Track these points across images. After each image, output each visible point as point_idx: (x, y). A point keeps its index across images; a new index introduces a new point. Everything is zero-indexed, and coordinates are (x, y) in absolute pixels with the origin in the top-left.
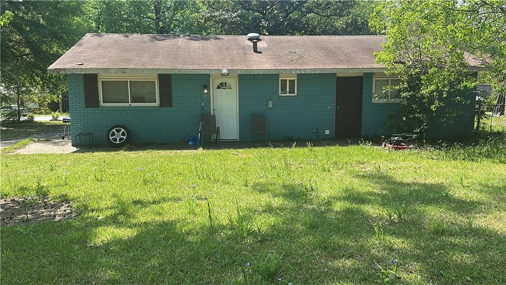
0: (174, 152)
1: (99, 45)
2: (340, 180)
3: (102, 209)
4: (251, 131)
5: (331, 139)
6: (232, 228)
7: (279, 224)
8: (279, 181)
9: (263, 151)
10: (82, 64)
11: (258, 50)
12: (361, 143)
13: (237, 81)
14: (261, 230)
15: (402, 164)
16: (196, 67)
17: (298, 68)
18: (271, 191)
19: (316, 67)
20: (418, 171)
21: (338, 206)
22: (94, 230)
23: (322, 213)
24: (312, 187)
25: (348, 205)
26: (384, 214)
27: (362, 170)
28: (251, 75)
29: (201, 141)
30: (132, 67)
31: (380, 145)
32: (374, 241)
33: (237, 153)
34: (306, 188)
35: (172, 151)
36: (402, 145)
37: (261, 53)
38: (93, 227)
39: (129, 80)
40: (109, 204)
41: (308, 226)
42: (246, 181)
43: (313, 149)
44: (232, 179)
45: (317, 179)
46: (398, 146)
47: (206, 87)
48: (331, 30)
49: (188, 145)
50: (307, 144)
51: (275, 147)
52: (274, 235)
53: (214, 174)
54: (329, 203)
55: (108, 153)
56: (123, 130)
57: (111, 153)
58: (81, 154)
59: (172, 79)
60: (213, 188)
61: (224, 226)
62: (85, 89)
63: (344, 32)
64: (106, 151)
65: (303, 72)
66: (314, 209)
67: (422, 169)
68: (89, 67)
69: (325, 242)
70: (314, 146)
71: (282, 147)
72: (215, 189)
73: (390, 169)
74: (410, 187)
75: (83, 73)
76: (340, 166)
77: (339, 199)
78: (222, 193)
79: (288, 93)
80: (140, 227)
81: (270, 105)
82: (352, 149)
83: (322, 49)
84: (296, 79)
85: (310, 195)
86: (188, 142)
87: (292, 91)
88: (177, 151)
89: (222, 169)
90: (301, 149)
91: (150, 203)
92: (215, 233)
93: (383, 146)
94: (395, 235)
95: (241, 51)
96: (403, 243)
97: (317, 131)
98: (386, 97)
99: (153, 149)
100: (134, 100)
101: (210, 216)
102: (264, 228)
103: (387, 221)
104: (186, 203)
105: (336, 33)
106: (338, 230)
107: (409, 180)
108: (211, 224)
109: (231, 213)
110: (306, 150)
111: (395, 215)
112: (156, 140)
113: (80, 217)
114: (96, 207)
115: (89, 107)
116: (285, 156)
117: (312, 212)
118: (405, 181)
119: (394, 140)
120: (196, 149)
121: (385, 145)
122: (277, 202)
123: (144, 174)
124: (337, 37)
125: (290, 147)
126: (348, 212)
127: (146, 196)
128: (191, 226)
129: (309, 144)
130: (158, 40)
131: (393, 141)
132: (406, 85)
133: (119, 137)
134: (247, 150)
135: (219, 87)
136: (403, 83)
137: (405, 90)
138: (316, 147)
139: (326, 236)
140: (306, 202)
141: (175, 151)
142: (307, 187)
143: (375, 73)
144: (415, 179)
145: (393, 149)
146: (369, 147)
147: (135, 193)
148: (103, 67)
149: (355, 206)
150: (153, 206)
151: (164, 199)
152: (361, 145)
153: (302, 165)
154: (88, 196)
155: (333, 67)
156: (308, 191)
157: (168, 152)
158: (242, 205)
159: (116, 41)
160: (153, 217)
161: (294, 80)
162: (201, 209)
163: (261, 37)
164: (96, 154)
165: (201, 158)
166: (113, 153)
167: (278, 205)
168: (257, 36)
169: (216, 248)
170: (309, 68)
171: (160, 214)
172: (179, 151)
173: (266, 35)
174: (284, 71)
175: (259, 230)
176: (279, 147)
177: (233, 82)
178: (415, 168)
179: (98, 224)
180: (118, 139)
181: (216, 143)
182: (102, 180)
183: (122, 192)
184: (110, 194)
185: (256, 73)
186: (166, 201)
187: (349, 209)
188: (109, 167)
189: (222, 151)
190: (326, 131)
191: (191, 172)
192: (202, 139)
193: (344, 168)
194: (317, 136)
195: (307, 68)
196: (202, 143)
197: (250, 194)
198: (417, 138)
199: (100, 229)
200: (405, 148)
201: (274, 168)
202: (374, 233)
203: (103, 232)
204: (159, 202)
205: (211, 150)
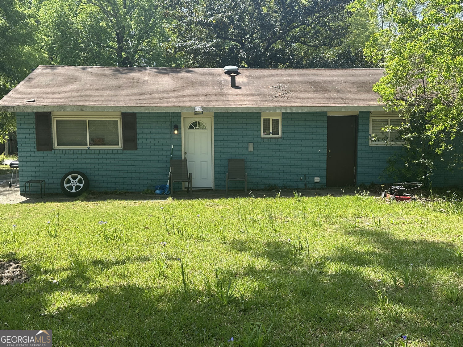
0: (138, 202)
1: (53, 79)
2: (334, 236)
3: (57, 271)
4: (228, 178)
5: (322, 188)
6: (210, 294)
7: (264, 289)
8: (263, 238)
9: (242, 202)
10: (34, 101)
11: (237, 85)
12: (357, 193)
13: (213, 120)
14: (244, 297)
15: (405, 218)
16: (165, 105)
17: (283, 105)
18: (253, 249)
19: (304, 105)
20: (425, 227)
21: (333, 268)
22: (49, 295)
23: (314, 276)
24: (301, 246)
25: (345, 267)
26: (388, 278)
27: (360, 224)
28: (228, 113)
29: (170, 190)
30: (91, 104)
31: (379, 194)
32: (378, 310)
33: (212, 204)
34: (294, 247)
35: (137, 201)
36: (405, 196)
37: (239, 88)
38: (47, 292)
39: (87, 120)
40: (65, 264)
41: (299, 292)
42: (225, 238)
43: (302, 199)
44: (207, 235)
45: (307, 236)
46: (400, 196)
47: (177, 127)
48: (319, 61)
49: (156, 194)
50: (294, 193)
51: (256, 197)
52: (259, 303)
53: (186, 230)
54: (321, 265)
55: (62, 204)
56: (79, 177)
57: (65, 203)
58: (31, 205)
59: (138, 117)
60: (186, 245)
61: (200, 292)
62: (37, 129)
63: (335, 65)
64: (60, 201)
65: (289, 111)
66: (305, 272)
67: (430, 225)
68: (42, 104)
69: (320, 312)
70: (302, 195)
71: (265, 197)
72: (188, 246)
73: (393, 224)
74: (416, 246)
75: (35, 111)
76: (334, 220)
77: (334, 260)
78: (197, 252)
79: (271, 135)
80: (102, 292)
81: (251, 148)
82: (347, 199)
83: (310, 83)
84: (280, 118)
85: (300, 254)
86: (155, 191)
87: (276, 132)
88: (143, 201)
89: (195, 223)
90: (287, 199)
91: (113, 264)
92: (190, 300)
93: (383, 196)
94: (402, 303)
95: (217, 86)
96: (411, 313)
97: (305, 178)
98: (386, 138)
99: (115, 198)
100: (94, 142)
101: (183, 280)
102: (248, 295)
103: (392, 287)
104: (155, 264)
105: (325, 65)
106: (334, 298)
107: (415, 237)
108: (185, 289)
109: (208, 276)
110: (293, 200)
111: (401, 279)
112: (118, 189)
113: (31, 279)
114: (50, 268)
115: (41, 150)
116: (268, 207)
117: (302, 275)
118: (411, 238)
119: (396, 189)
120: (164, 198)
121: (385, 196)
122: (261, 263)
123: (105, 229)
124: (327, 71)
125: (274, 196)
126: (345, 276)
127: (107, 255)
128: (161, 292)
129: (296, 194)
130: (121, 73)
131: (394, 190)
132: (408, 126)
133: (75, 185)
134: (224, 200)
135: (191, 128)
136: (405, 123)
137: (408, 131)
138: (304, 197)
139: (320, 304)
140: (295, 263)
141: (140, 201)
142: (296, 244)
143: (371, 112)
144: (422, 236)
145: (395, 201)
146: (367, 197)
147: (95, 251)
148: (58, 104)
149: (353, 268)
150: (117, 267)
151: (129, 259)
152: (357, 195)
153: (289, 219)
154: (40, 254)
155: (323, 105)
156: (297, 250)
157: (132, 202)
158: (221, 266)
159: (73, 74)
160: (117, 280)
161: (279, 119)
162: (173, 271)
163: (240, 70)
164: (49, 204)
165: (171, 210)
166: (68, 204)
167: (263, 266)
168: (235, 69)
169: (191, 318)
170: (295, 105)
171: (124, 277)
172: (145, 201)
173: (245, 68)
174: (267, 109)
175: (242, 297)
176: (261, 196)
177: (208, 122)
178: (421, 223)
179: (52, 287)
180: (74, 187)
181: (188, 191)
182: (55, 236)
183: (80, 250)
184: (66, 253)
185: (234, 112)
186: (132, 261)
187: (346, 272)
188: (64, 221)
189: (195, 202)
190: (316, 178)
191: (160, 226)
192: (172, 187)
193: (338, 223)
194: (306, 185)
195: (293, 105)
196: (172, 192)
197: (229, 253)
198: (422, 187)
199: (56, 294)
200: (408, 199)
201: (256, 221)
202: (377, 302)
203: (59, 298)
204: (123, 262)
205: (182, 200)
